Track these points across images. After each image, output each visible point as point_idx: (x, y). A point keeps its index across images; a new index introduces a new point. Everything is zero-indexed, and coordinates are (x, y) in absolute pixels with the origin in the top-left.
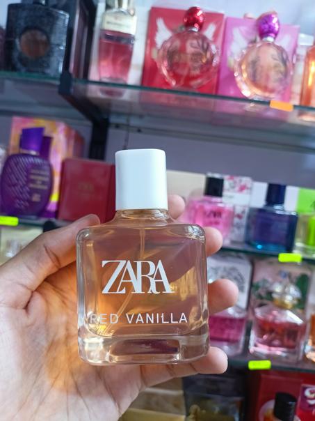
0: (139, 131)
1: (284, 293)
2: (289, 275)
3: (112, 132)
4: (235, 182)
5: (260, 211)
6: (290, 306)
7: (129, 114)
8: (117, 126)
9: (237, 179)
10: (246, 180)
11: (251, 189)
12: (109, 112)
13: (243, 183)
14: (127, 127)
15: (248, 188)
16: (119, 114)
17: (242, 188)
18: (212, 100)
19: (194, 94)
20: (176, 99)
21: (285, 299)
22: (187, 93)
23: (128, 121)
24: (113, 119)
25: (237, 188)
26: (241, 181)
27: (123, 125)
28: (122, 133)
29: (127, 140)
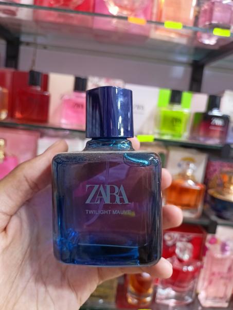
0: (45, 47)
3: (23, 49)
8: (28, 44)
9: (112, 81)
12: (19, 32)
14: (35, 44)
16: (29, 34)
18: (89, 17)
19: (71, 11)
20: (60, 16)
22: (66, 11)
23: (35, 40)
24: (23, 38)
26: (115, 83)
27: (32, 43)
29: (35, 55)
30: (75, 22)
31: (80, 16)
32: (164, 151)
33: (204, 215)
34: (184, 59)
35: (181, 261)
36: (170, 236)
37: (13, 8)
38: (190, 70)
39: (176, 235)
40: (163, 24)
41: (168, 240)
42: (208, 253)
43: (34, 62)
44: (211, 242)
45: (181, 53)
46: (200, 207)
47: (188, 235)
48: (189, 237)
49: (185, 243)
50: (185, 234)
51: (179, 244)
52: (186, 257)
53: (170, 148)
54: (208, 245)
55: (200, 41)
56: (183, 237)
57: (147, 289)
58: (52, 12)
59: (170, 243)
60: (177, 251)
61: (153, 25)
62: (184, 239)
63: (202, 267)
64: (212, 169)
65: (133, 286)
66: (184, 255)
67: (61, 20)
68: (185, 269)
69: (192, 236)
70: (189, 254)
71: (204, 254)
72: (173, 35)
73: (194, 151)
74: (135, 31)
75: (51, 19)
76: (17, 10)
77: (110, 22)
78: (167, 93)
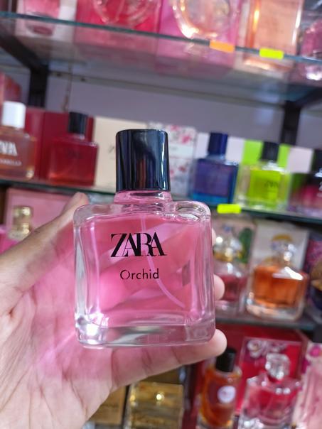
0: (83, 80)
1: (224, 246)
2: (232, 229)
3: (52, 80)
4: (178, 134)
5: (201, 161)
6: (230, 259)
7: (72, 61)
8: (59, 74)
9: (181, 129)
10: (190, 131)
11: (195, 140)
12: (48, 58)
13: (186, 134)
14: (70, 75)
15: (191, 139)
16: (61, 60)
17: (186, 140)
18: (152, 39)
21: (225, 252)
23: (70, 69)
24: (54, 67)
25: (180, 139)
26: (184, 132)
27: (65, 73)
28: (64, 82)
29: (69, 89)
30: (132, 46)
31: (141, 38)
32: (251, 226)
33: (305, 316)
34: (274, 99)
35: (272, 380)
36: (255, 344)
37: (49, 25)
38: (281, 113)
39: (265, 343)
40: (257, 51)
41: (253, 351)
42: (309, 369)
43: (67, 100)
44: (312, 354)
45: (271, 91)
46: (301, 305)
47: (281, 344)
48: (282, 347)
49: (278, 356)
50: (277, 342)
51: (270, 357)
52: (280, 375)
53: (258, 221)
54: (308, 357)
55: (303, 75)
56: (274, 345)
57: (226, 421)
58: (102, 32)
59: (255, 355)
60: (268, 366)
61: (240, 53)
62: (276, 350)
63: (301, 389)
64: (315, 251)
65: (206, 415)
66: (277, 371)
67: (113, 43)
68: (278, 391)
69: (286, 344)
70: (284, 372)
71: (303, 371)
72: (266, 67)
73: (291, 226)
74: (215, 59)
75: (100, 41)
76: (54, 28)
77: (182, 48)
78: (257, 146)
